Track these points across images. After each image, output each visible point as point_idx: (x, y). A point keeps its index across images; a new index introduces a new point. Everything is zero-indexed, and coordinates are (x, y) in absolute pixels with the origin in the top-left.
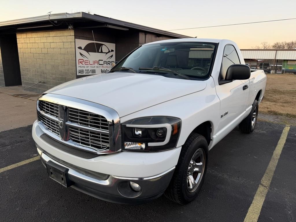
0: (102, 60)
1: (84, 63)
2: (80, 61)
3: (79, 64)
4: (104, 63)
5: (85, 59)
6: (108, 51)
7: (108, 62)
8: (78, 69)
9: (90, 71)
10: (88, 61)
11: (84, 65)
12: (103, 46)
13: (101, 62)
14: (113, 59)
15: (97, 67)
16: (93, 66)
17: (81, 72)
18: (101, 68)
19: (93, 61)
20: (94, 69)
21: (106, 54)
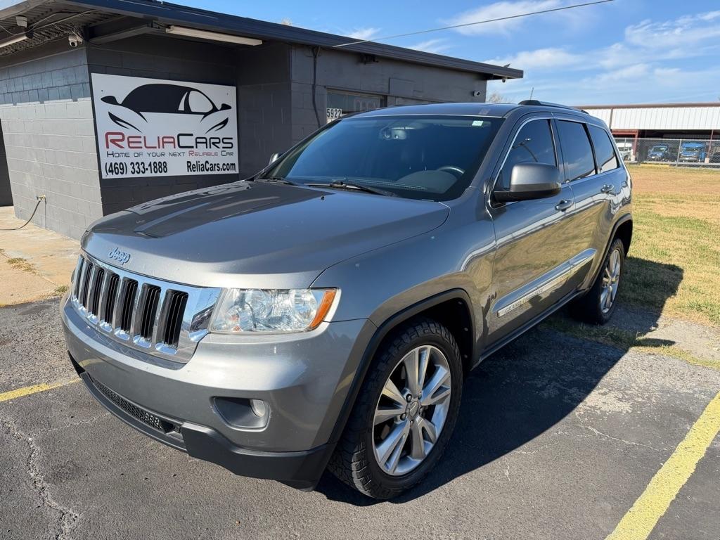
0: (192, 135)
1: (124, 144)
2: (110, 137)
3: (108, 147)
4: (197, 143)
5: (128, 132)
6: (211, 108)
7: (213, 141)
8: (106, 160)
9: (146, 166)
10: (140, 137)
11: (127, 150)
12: (192, 93)
13: (185, 141)
14: (231, 131)
15: (174, 154)
16: (158, 151)
17: (115, 169)
18: (187, 156)
19: (158, 137)
20: (162, 159)
21: (204, 117)
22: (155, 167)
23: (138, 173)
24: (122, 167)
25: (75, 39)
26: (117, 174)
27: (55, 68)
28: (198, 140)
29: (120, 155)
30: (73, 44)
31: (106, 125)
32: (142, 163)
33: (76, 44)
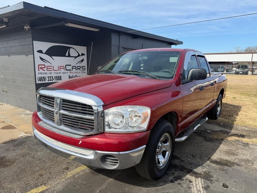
0: (71, 65)
1: (45, 69)
2: (40, 66)
3: (39, 70)
4: (72, 68)
5: (47, 64)
6: (78, 55)
7: (78, 67)
8: (38, 76)
9: (54, 78)
10: (51, 66)
11: (46, 71)
12: (71, 49)
13: (68, 68)
14: (85, 64)
15: (64, 73)
16: (58, 72)
17: (42, 79)
18: (69, 74)
19: (58, 66)
20: (59, 75)
21: (75, 58)
22: (57, 78)
23: (50, 81)
24: (44, 78)
25: (27, 27)
26: (42, 81)
27: (14, 39)
28: (73, 67)
29: (43, 73)
30: (26, 29)
31: (38, 62)
32: (52, 77)
33: (27, 29)
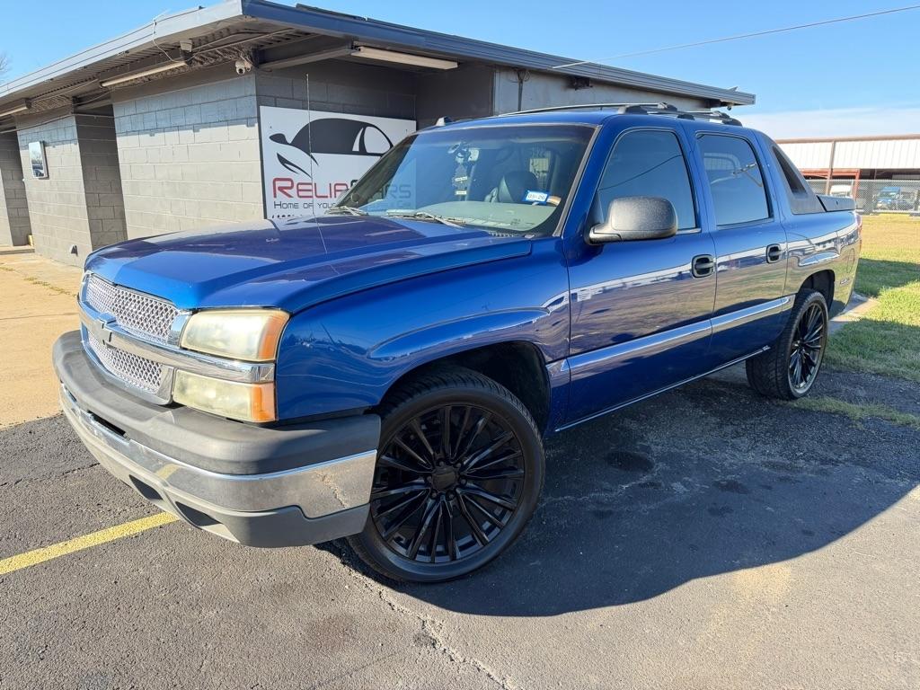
25: (243, 65)
27: (206, 101)
29: (288, 205)
30: (241, 70)
31: (274, 169)
33: (244, 71)
